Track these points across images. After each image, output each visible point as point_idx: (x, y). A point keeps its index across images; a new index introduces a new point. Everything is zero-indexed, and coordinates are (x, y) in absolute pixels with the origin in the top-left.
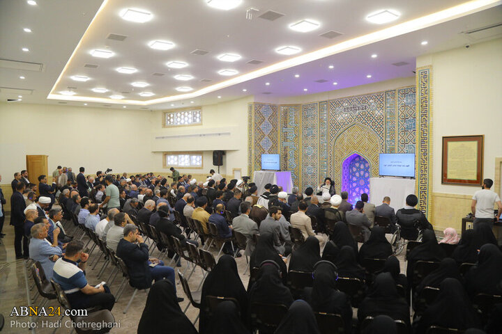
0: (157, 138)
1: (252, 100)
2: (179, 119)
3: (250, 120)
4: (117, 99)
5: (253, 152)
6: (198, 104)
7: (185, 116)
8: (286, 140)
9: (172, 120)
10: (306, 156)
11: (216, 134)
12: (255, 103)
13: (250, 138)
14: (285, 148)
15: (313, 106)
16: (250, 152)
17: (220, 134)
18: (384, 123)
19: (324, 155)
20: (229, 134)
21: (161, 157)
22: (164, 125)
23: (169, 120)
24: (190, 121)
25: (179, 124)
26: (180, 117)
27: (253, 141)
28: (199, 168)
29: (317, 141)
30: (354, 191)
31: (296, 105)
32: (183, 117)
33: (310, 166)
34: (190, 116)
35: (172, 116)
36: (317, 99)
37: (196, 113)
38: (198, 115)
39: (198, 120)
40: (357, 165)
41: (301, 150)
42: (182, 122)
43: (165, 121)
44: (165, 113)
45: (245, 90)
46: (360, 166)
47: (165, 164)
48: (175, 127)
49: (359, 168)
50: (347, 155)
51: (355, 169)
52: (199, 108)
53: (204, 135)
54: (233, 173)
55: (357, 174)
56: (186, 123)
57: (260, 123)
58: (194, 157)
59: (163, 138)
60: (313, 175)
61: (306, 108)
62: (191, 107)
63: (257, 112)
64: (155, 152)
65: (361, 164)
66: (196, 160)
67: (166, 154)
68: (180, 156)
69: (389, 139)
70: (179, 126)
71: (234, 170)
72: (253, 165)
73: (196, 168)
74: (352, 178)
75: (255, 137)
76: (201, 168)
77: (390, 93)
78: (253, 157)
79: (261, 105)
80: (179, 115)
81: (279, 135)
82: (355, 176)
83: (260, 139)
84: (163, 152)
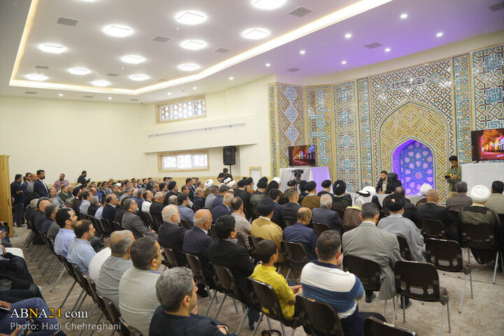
0: (150, 136)
1: (273, 80)
2: (176, 113)
3: (272, 105)
4: (101, 85)
5: (277, 144)
6: (200, 92)
7: (183, 109)
8: (314, 128)
9: (167, 114)
10: (341, 147)
11: (226, 126)
12: (278, 84)
13: (273, 128)
14: (314, 139)
15: (348, 86)
16: (273, 144)
17: (231, 126)
18: (452, 98)
19: (367, 145)
20: (243, 125)
21: (155, 159)
22: (158, 121)
23: (164, 114)
24: (190, 114)
25: (176, 118)
26: (177, 110)
27: (277, 131)
28: (205, 170)
29: (355, 128)
30: (408, 187)
31: (326, 86)
32: (180, 109)
33: (347, 159)
34: (190, 108)
35: (167, 109)
36: (353, 77)
37: (198, 103)
38: (200, 106)
39: (200, 112)
40: (411, 154)
41: (334, 141)
42: (180, 115)
43: (159, 116)
44: (158, 106)
45: (268, 65)
46: (415, 155)
47: (160, 168)
48: (172, 121)
49: (414, 157)
50: (398, 143)
51: (407, 160)
52: (202, 97)
53: (210, 129)
54: (250, 173)
55: (412, 166)
56: (185, 117)
57: (285, 108)
58: (197, 157)
59: (158, 135)
60: (352, 170)
61: (338, 89)
62: (191, 97)
63: (281, 94)
64: (148, 154)
65: (416, 152)
66: (201, 161)
67: (162, 155)
68: (179, 157)
69: (460, 117)
70: (178, 120)
71: (252, 169)
72: (278, 162)
73: (201, 170)
74: (404, 170)
75: (280, 126)
76: (207, 169)
77: (459, 59)
78: (278, 151)
79: (284, 87)
80: (176, 107)
81: (306, 124)
82: (408, 168)
83: (285, 129)
84: (158, 153)
